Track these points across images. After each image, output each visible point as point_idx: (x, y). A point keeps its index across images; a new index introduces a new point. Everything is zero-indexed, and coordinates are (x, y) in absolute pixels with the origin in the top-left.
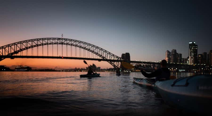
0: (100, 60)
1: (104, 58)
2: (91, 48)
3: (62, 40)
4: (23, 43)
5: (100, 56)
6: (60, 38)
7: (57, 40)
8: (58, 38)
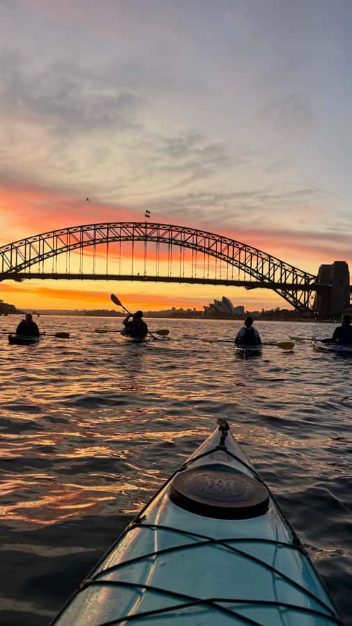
0: (250, 285)
1: (265, 277)
2: (224, 249)
3: (146, 228)
4: (46, 239)
5: (251, 274)
6: (140, 224)
7: (133, 228)
8: (134, 223)
